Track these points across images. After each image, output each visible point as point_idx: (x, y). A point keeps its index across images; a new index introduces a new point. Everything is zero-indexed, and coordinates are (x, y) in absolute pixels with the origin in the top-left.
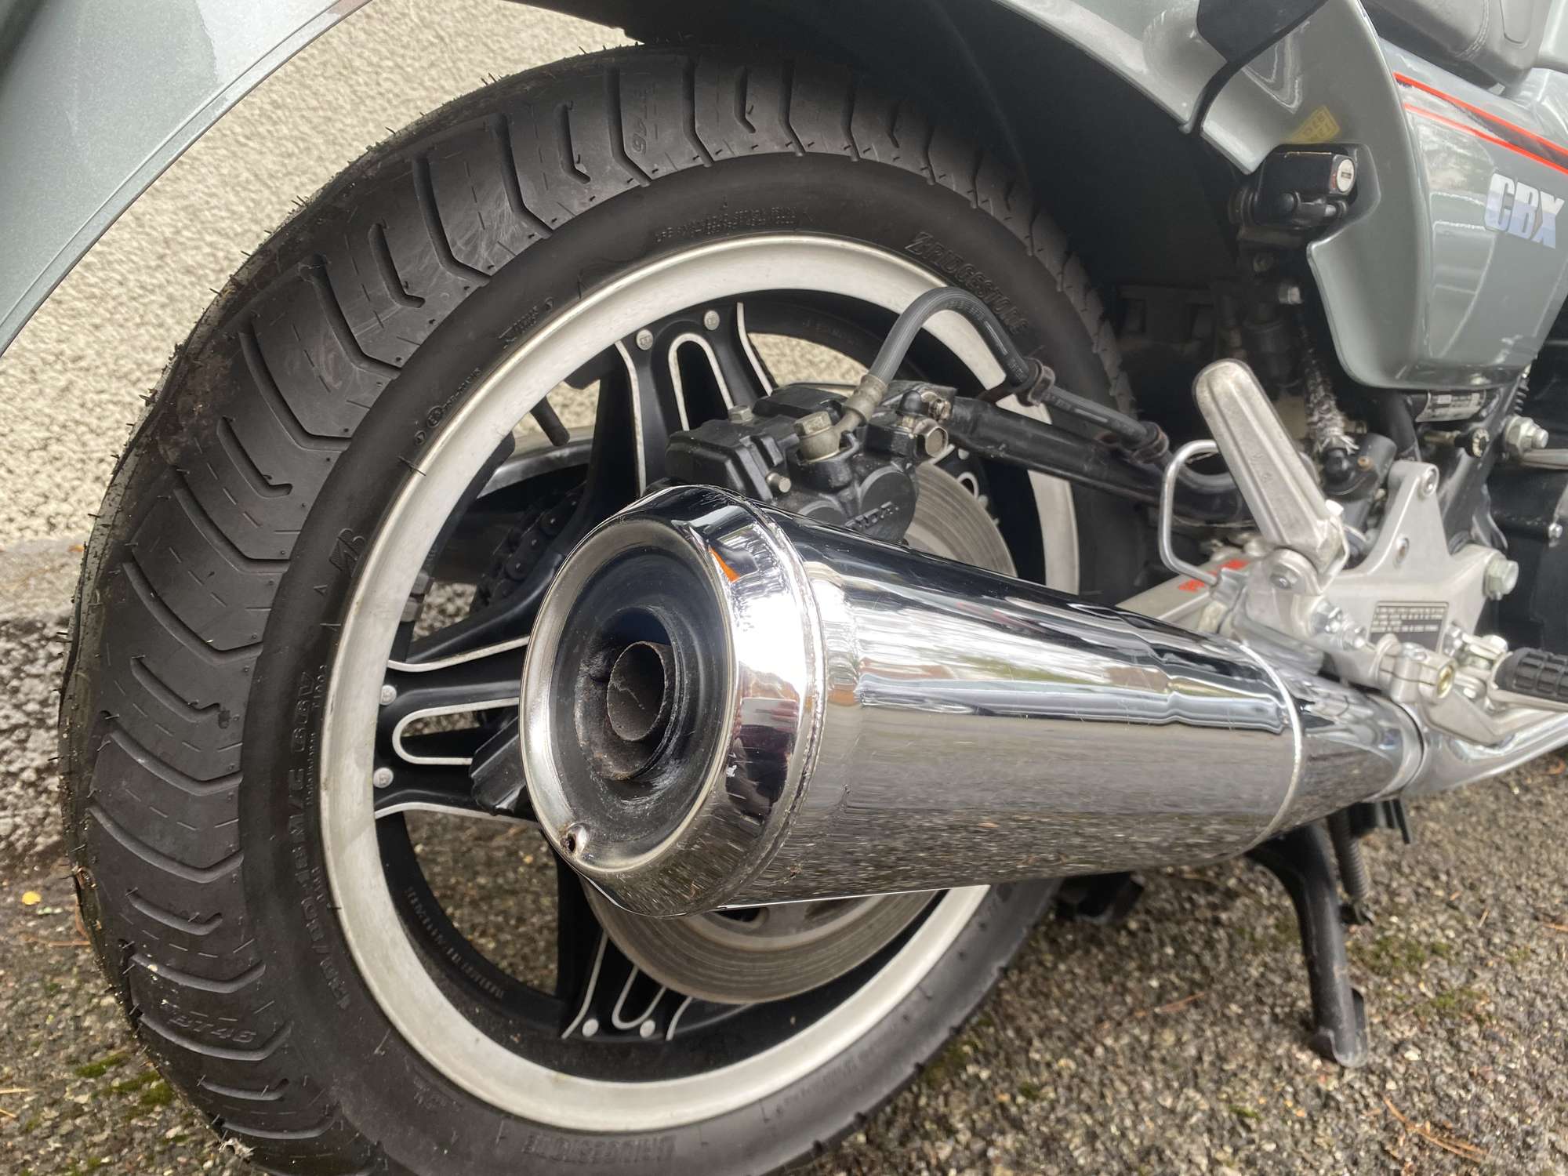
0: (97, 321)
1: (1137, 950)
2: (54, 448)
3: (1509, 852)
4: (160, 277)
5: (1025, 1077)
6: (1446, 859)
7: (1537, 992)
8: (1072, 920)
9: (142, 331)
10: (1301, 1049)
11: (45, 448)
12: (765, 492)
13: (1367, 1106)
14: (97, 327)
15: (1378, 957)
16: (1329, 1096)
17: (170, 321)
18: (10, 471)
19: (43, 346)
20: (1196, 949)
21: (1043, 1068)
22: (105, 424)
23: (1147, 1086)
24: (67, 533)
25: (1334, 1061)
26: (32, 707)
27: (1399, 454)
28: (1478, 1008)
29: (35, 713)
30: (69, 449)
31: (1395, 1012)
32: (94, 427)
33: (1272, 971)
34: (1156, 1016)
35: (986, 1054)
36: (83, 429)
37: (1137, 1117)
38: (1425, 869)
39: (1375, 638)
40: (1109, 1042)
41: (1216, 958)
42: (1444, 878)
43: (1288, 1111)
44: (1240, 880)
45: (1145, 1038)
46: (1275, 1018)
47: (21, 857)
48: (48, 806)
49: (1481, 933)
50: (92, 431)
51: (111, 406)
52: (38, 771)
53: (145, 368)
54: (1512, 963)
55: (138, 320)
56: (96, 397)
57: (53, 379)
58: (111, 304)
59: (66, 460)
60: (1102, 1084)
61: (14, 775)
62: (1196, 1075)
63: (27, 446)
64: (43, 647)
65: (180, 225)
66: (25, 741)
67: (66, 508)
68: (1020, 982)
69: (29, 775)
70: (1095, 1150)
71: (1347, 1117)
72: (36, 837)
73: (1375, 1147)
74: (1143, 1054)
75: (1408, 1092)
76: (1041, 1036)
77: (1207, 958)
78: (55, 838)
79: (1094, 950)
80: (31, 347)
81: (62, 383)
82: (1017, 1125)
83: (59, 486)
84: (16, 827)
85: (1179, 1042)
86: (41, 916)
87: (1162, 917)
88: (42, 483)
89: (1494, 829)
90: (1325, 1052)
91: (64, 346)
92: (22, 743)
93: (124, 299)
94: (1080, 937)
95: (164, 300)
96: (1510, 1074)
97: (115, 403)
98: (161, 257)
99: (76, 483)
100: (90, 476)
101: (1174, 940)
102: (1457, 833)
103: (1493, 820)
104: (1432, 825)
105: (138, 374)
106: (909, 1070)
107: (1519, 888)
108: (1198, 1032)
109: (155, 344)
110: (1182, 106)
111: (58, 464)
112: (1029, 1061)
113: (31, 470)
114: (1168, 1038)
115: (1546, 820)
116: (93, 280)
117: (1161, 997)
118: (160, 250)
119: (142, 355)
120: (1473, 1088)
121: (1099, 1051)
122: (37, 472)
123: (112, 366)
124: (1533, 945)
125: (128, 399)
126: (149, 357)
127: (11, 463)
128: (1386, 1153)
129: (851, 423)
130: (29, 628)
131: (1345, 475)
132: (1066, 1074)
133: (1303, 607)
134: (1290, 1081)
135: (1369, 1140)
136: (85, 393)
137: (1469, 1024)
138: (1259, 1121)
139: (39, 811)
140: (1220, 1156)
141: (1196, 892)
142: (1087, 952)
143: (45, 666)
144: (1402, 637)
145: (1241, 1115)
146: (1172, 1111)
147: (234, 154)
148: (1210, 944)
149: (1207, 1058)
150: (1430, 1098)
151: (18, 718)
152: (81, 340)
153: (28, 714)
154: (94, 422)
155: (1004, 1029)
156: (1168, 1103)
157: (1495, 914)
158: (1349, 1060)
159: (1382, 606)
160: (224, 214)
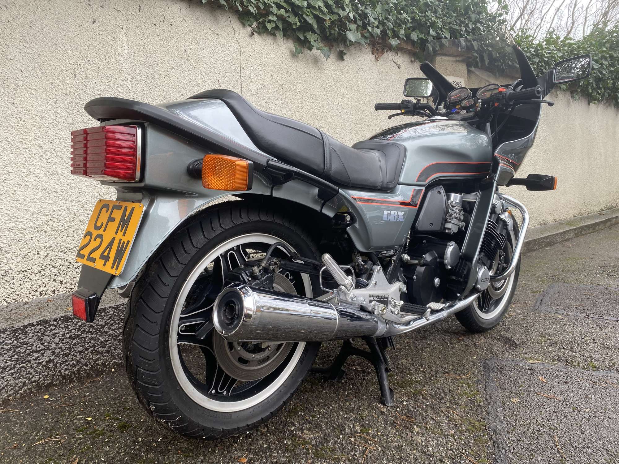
0: (56, 237)
1: (343, 387)
2: (43, 272)
3: (442, 359)
4: (73, 223)
5: (313, 413)
6: (425, 362)
7: (438, 389)
8: (327, 381)
9: (68, 238)
10: (379, 404)
11: (40, 272)
12: (247, 280)
13: (392, 414)
14: (56, 238)
15: (402, 384)
16: (383, 412)
17: (75, 235)
18: (30, 280)
19: (41, 244)
20: (358, 385)
21: (317, 411)
22: (57, 265)
23: (341, 413)
24: (45, 296)
25: (386, 405)
26: (46, 344)
27: (374, 264)
28: (423, 393)
29: (47, 346)
30: (47, 272)
31: (403, 395)
32: (54, 266)
33: (376, 389)
34: (345, 399)
35: (304, 410)
36: (51, 266)
37: (338, 419)
38: (420, 364)
39: (370, 302)
40: (333, 406)
41: (362, 387)
42: (424, 366)
43: (373, 416)
44: (372, 370)
45: (342, 404)
46: (374, 398)
47: (41, 387)
48: (49, 372)
49: (429, 378)
50: (53, 267)
51: (58, 260)
52: (46, 362)
53: (68, 249)
54: (434, 383)
55: (67, 236)
56: (55, 257)
57: (43, 253)
58: (60, 231)
59: (46, 276)
60: (331, 413)
61: (40, 363)
62: (353, 410)
63: (35, 272)
64: (50, 327)
65: (79, 209)
66: (44, 353)
67: (45, 289)
68: (313, 395)
69: (44, 363)
70: (327, 426)
71: (387, 416)
72: (45, 381)
73: (392, 421)
74: (341, 408)
75: (402, 410)
76: (317, 406)
77: (360, 387)
78: (50, 381)
79: (332, 387)
80: (38, 245)
81: (46, 254)
82: (310, 423)
83: (43, 283)
84: (40, 378)
85: (350, 404)
86: (52, 401)
87: (350, 379)
88: (39, 282)
89: (440, 354)
90: (384, 404)
91: (46, 244)
92: (43, 355)
93: (63, 230)
94: (329, 384)
95: (74, 230)
96: (427, 405)
97: (60, 259)
98: (74, 218)
99: (49, 282)
100: (52, 280)
101: (353, 384)
102: (430, 355)
103: (440, 352)
104: (424, 354)
105: (66, 250)
106: (282, 403)
107: (442, 367)
108: (355, 402)
109: (71, 242)
110: (317, 208)
111: (44, 277)
112: (314, 410)
113: (36, 279)
114: (348, 404)
115: (454, 351)
116: (55, 226)
117: (347, 396)
118: (73, 216)
119: (67, 245)
120: (417, 409)
121: (331, 407)
122: (38, 279)
123: (59, 249)
124: (441, 379)
125: (63, 258)
126: (69, 246)
127: (31, 277)
128: (394, 422)
129: (261, 268)
130: (46, 322)
131: (362, 269)
132: (322, 412)
133: (349, 296)
134: (375, 410)
135: (391, 420)
136: (52, 256)
137: (420, 396)
138: (366, 418)
139: (46, 373)
140: (356, 425)
141: (361, 373)
142: (331, 388)
143: (50, 332)
144: (377, 301)
145: (362, 417)
146: (346, 418)
147: (94, 189)
148: (361, 384)
149: (356, 407)
150: (406, 411)
151: (42, 347)
152: (51, 242)
153: (45, 346)
154: (54, 265)
155: (308, 405)
156: (346, 416)
157: (434, 373)
158: (389, 405)
159: (370, 295)
160: (91, 205)
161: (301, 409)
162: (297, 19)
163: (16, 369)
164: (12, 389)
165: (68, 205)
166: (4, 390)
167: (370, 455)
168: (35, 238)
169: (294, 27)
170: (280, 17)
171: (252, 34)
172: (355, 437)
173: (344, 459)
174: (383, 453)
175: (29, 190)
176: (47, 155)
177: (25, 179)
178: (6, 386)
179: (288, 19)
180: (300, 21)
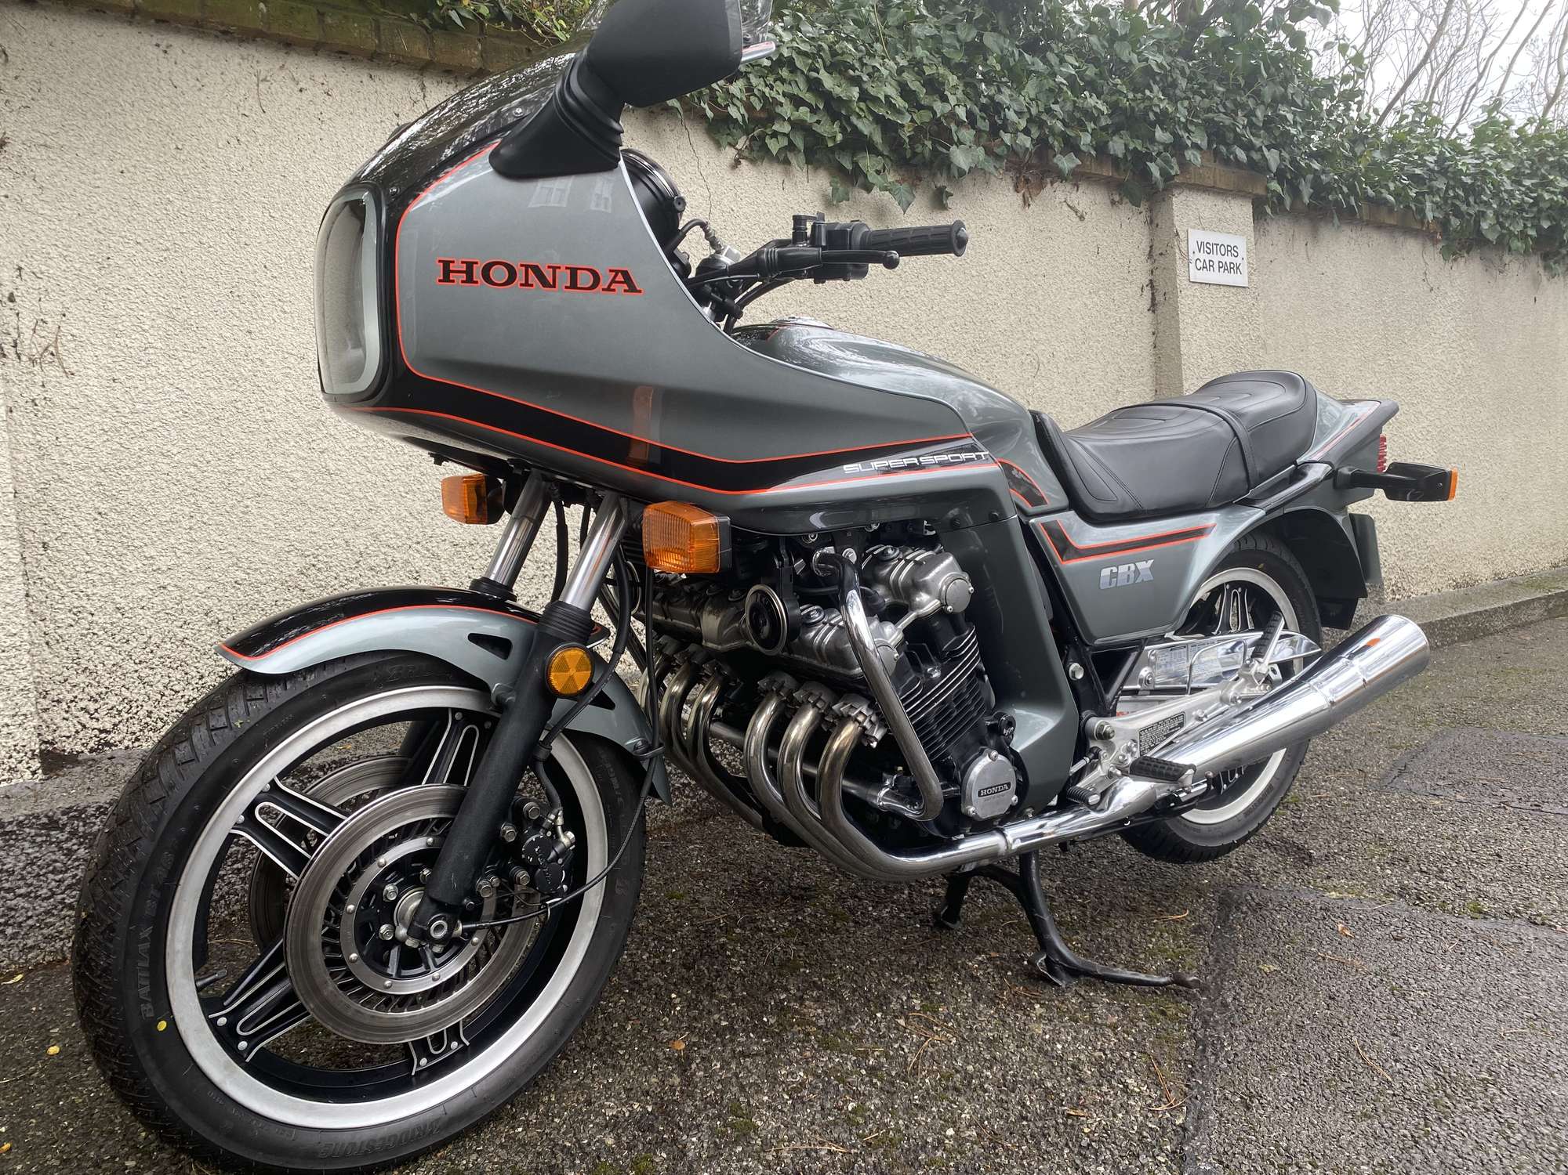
161: (805, 962)
162: (836, 127)
163: (246, 862)
164: (237, 901)
165: (347, 536)
166: (223, 902)
167: (931, 1049)
168: (282, 602)
169: (830, 144)
170: (798, 125)
171: (736, 164)
172: (907, 1018)
173: (876, 1053)
174: (960, 1049)
175: (274, 505)
176: (308, 433)
177: (267, 482)
178: (228, 893)
179: (818, 128)
180: (843, 130)
